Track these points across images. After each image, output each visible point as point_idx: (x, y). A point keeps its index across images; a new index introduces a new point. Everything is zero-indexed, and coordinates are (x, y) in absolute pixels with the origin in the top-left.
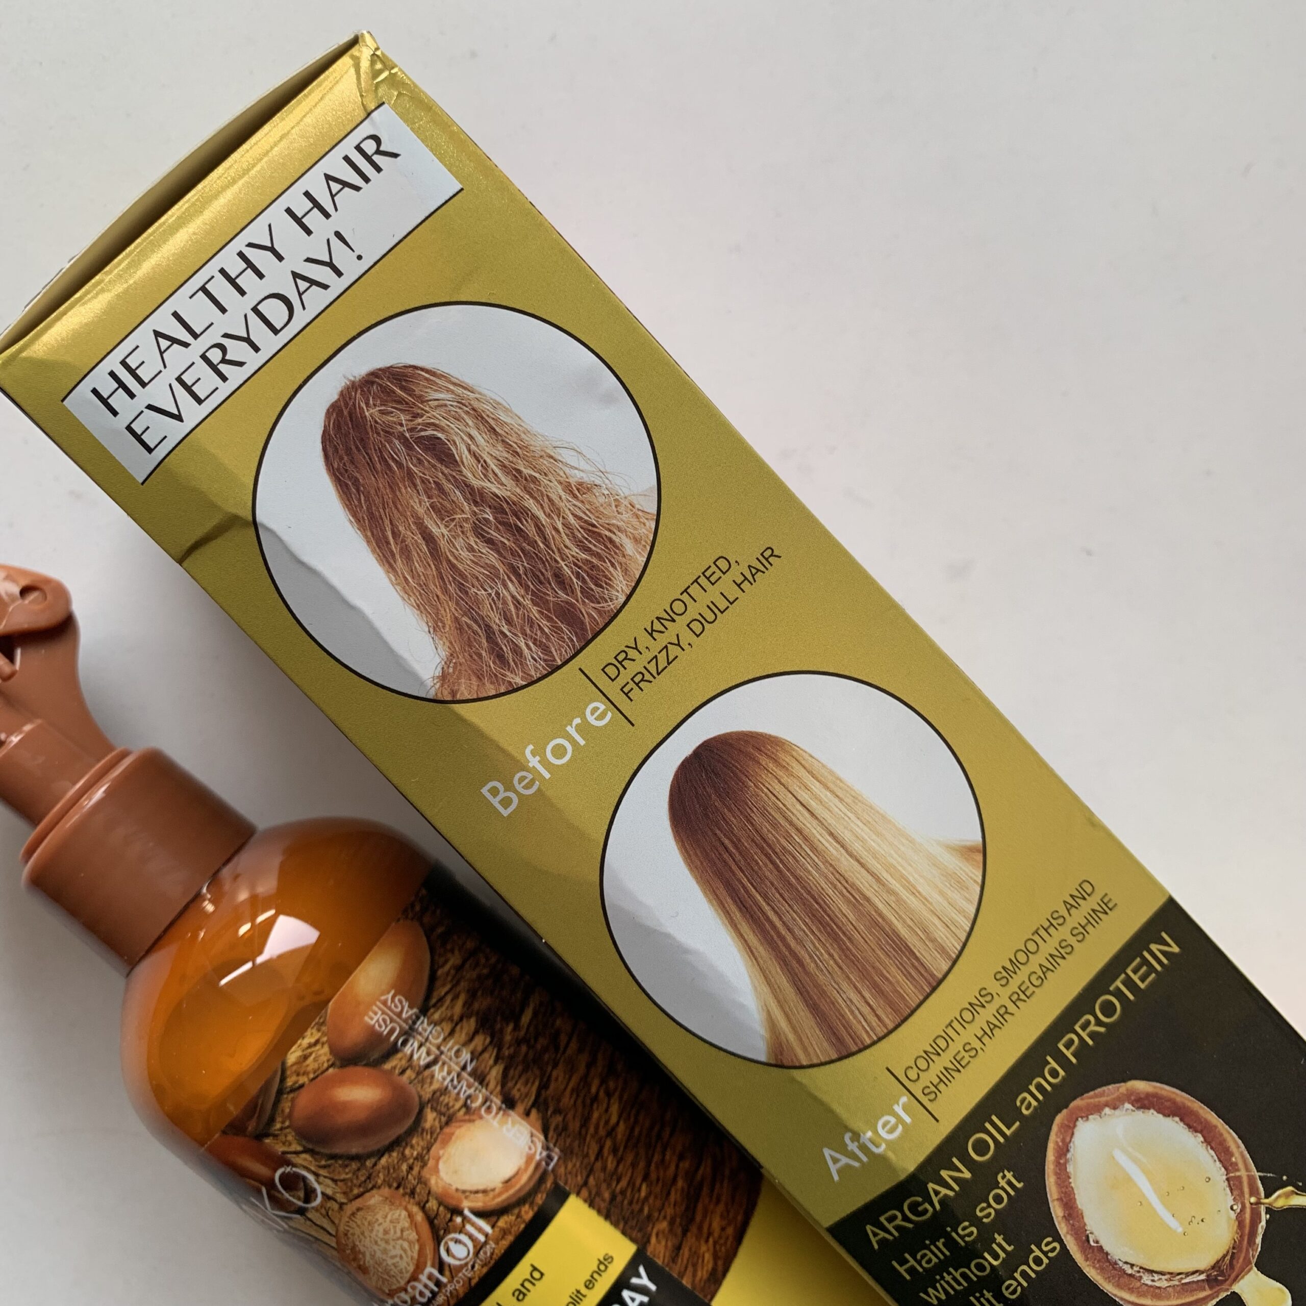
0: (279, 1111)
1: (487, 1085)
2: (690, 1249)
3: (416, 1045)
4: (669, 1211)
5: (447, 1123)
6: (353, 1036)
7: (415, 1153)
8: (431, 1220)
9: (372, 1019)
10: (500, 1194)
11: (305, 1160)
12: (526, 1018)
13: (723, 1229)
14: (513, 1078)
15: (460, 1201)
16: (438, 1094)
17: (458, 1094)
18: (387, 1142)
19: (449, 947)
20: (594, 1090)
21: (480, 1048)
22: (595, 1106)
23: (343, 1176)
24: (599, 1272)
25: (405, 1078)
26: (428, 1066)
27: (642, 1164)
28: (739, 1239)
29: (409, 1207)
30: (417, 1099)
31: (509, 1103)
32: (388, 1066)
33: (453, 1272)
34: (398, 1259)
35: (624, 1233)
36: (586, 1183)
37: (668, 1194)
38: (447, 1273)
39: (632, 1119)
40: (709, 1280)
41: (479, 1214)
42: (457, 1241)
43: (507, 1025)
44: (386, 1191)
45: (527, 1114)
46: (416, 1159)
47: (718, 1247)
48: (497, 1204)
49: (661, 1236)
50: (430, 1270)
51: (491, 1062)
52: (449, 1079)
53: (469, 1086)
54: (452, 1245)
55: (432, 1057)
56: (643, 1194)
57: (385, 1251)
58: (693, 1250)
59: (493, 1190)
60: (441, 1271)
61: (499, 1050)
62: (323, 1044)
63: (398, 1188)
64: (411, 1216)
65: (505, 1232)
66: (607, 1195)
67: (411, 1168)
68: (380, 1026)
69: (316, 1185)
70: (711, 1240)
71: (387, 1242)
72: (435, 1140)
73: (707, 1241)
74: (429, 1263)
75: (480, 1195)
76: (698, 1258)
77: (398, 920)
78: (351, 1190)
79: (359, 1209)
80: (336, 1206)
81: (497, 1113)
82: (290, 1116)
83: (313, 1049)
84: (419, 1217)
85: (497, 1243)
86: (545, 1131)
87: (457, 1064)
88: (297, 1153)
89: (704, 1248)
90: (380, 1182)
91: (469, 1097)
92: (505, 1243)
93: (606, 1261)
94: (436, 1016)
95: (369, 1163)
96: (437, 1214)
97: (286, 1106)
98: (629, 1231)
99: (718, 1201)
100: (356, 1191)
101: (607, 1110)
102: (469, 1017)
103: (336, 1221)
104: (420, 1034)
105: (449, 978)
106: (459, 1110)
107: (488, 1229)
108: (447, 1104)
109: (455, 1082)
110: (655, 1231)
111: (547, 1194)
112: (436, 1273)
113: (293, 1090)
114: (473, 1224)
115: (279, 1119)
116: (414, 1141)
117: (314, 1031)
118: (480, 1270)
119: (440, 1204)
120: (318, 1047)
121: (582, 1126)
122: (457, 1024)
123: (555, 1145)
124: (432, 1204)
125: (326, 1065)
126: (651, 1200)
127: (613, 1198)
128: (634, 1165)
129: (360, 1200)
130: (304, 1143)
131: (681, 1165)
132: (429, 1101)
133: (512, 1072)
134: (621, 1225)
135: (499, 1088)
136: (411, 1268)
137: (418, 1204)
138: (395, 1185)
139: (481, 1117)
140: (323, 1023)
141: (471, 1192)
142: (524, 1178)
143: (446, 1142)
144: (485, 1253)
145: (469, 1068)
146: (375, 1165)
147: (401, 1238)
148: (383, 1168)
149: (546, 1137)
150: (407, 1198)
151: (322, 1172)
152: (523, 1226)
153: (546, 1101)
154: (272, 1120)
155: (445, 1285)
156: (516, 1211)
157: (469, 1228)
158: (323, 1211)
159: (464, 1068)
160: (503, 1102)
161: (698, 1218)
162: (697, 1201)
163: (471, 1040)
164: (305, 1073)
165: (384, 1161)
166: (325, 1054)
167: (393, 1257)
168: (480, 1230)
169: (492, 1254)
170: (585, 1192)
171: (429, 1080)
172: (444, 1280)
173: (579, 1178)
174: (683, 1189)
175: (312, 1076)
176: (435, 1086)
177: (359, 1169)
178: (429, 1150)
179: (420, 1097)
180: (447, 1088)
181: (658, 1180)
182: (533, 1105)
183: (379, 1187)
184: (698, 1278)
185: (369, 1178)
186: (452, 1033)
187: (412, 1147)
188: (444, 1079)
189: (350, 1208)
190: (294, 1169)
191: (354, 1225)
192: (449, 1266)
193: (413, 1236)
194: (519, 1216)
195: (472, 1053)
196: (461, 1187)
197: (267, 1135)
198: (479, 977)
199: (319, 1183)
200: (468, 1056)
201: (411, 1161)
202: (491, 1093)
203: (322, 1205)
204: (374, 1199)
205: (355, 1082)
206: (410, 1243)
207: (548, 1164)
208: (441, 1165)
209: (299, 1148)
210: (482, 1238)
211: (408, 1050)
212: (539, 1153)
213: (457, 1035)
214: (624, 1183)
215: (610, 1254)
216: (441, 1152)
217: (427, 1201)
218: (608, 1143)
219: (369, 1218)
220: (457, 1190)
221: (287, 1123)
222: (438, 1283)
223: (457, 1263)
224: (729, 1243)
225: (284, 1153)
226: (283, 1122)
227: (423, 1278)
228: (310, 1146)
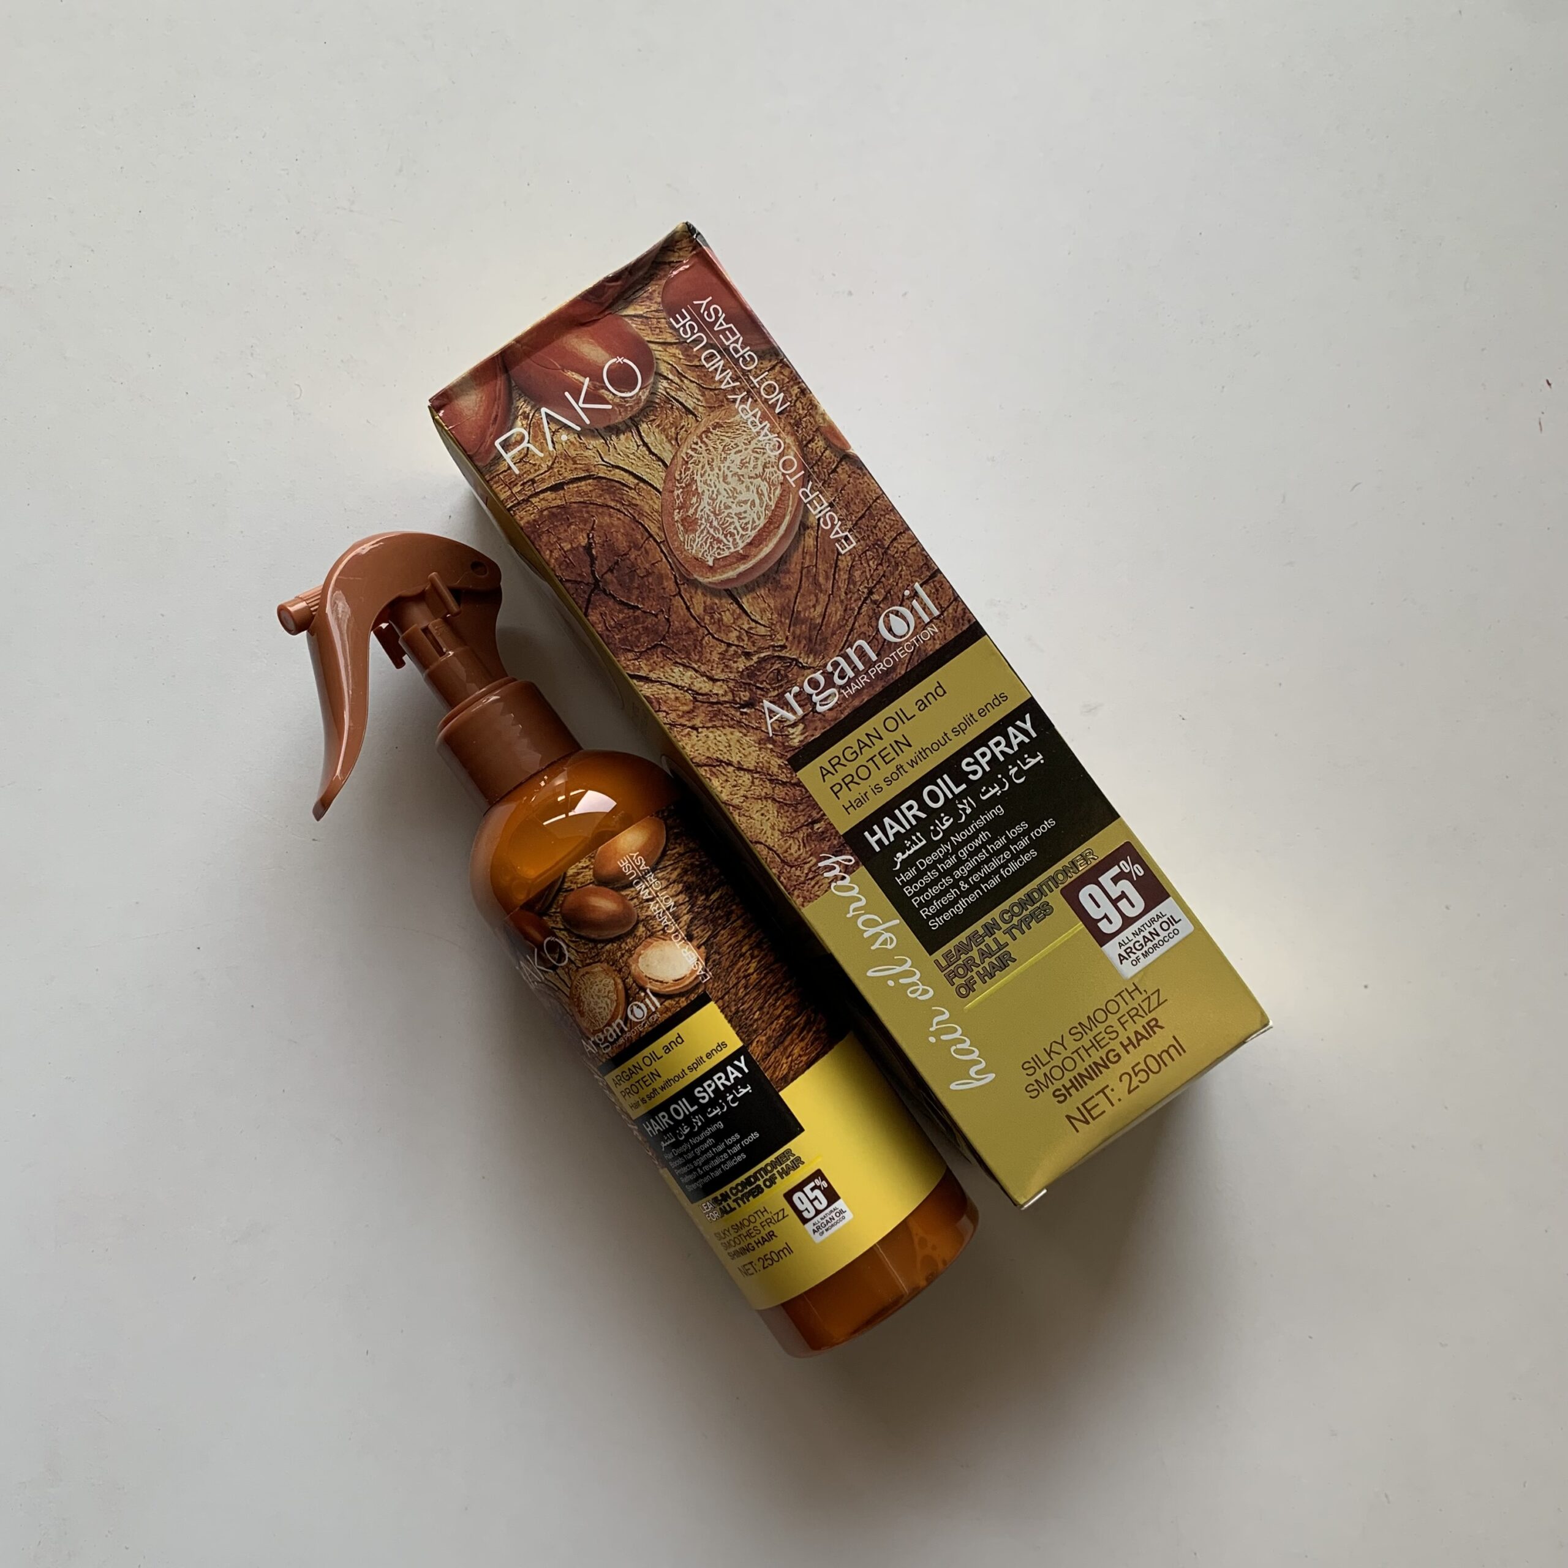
0: (556, 901)
1: (679, 923)
2: (775, 1058)
3: (644, 886)
4: (769, 1032)
5: (650, 936)
6: (608, 870)
7: (627, 948)
8: (627, 989)
9: (622, 864)
10: (669, 987)
11: (564, 935)
12: (714, 897)
13: (800, 1056)
14: (696, 925)
15: (646, 983)
16: (649, 918)
17: (661, 922)
18: (612, 936)
19: (678, 841)
20: (744, 950)
21: (681, 902)
22: (742, 959)
23: (583, 950)
24: (716, 1050)
25: (632, 903)
26: (648, 900)
27: (760, 1001)
28: (809, 1065)
29: (616, 978)
30: (636, 917)
31: (690, 938)
32: (624, 893)
33: (633, 1025)
34: (602, 1010)
35: (737, 1034)
36: (722, 998)
37: (772, 1023)
38: (629, 1025)
39: (763, 975)
40: (782, 1079)
41: (655, 994)
42: (639, 1007)
43: (701, 896)
44: (605, 965)
45: (699, 947)
46: (627, 951)
47: (793, 1064)
48: (667, 992)
49: (759, 1044)
50: (619, 1020)
51: (685, 912)
52: (658, 912)
53: (669, 920)
54: (635, 1008)
55: (651, 897)
56: (756, 1017)
57: (596, 1003)
58: (777, 1059)
59: (667, 983)
60: (625, 1024)
61: (692, 906)
62: (590, 869)
63: (612, 965)
64: (616, 984)
65: (667, 1009)
66: (733, 1009)
67: (623, 955)
68: (625, 869)
69: (566, 952)
70: (790, 1059)
71: (599, 998)
72: (641, 944)
73: (787, 1058)
74: (620, 1016)
75: (659, 983)
76: (779, 1065)
77: (652, 816)
78: (586, 960)
79: (587, 973)
80: (575, 968)
81: (680, 941)
82: (561, 906)
83: (584, 870)
84: (621, 986)
85: (661, 1015)
86: (707, 960)
87: (665, 905)
88: (560, 929)
89: (784, 1061)
90: (603, 959)
91: (667, 926)
92: (666, 1016)
93: (723, 1045)
94: (660, 875)
95: (599, 946)
96: (631, 987)
97: (561, 899)
98: (741, 1034)
99: (802, 1040)
100: (588, 961)
101: (748, 964)
102: (679, 883)
103: (573, 978)
104: (647, 881)
105: (674, 858)
106: (659, 931)
107: (658, 1004)
108: (653, 925)
109: (661, 915)
110: (756, 1040)
111: (698, 996)
112: (622, 1023)
113: (567, 891)
114: (650, 1000)
115: (555, 906)
116: (628, 940)
117: (587, 860)
118: (648, 1028)
119: (634, 982)
120: (587, 870)
121: (730, 967)
122: (670, 884)
123: (710, 970)
124: (630, 980)
125: (589, 882)
126: (760, 1022)
127: (737, 1012)
128: (755, 999)
129: (589, 967)
130: (565, 924)
131: (785, 1012)
132: (643, 920)
133: (696, 922)
134: (737, 1029)
135: (686, 927)
136: (609, 1017)
137: (622, 978)
138: (611, 963)
139: (671, 940)
140: (593, 857)
141: (654, 980)
142: (687, 982)
143: (646, 948)
144: (653, 1019)
145: (671, 910)
146: (603, 948)
147: (607, 997)
148: (607, 951)
149: (706, 964)
150: (616, 973)
151: (572, 945)
152: (679, 1009)
153: (712, 943)
154: (550, 906)
155: (626, 1032)
156: (677, 999)
157: (647, 1000)
158: (567, 970)
159: (668, 909)
160: (686, 936)
161: (786, 1043)
162: (788, 1034)
163: (678, 895)
164: (576, 883)
165: (608, 947)
166: (590, 875)
167: (600, 1008)
168: (653, 1004)
169: (657, 1020)
170: (720, 1002)
171: (645, 909)
172: (626, 1029)
173: (719, 993)
174: (781, 1025)
175: (579, 885)
176: (649, 913)
177: (593, 948)
178: (635, 948)
179: (638, 916)
180: (655, 916)
181: (768, 1013)
182: (703, 944)
183: (602, 962)
184: (775, 1076)
185: (597, 955)
186: (666, 887)
187: (626, 944)
188: (655, 911)
189: (582, 971)
190: (556, 940)
191: (582, 982)
192: (631, 1020)
193: (615, 997)
194: (678, 1002)
195: (675, 902)
196: (648, 976)
197: (546, 915)
198: (692, 864)
199: (569, 952)
200: (673, 904)
201: (624, 952)
202: (680, 928)
203: (567, 966)
204: (598, 968)
205: (604, 896)
206: (611, 1000)
207: (703, 979)
208: (640, 959)
209: (562, 927)
210: (653, 1009)
211: (638, 888)
212: (700, 971)
213: (669, 890)
214: (746, 1006)
215: (726, 1043)
216: (642, 952)
217: (627, 978)
218: (743, 981)
219: (592, 980)
220: (646, 976)
221: (558, 910)
222: (622, 1030)
223: (636, 1020)
224: (801, 1065)
225: (553, 928)
226: (556, 909)
227: (614, 1025)
228: (568, 927)
